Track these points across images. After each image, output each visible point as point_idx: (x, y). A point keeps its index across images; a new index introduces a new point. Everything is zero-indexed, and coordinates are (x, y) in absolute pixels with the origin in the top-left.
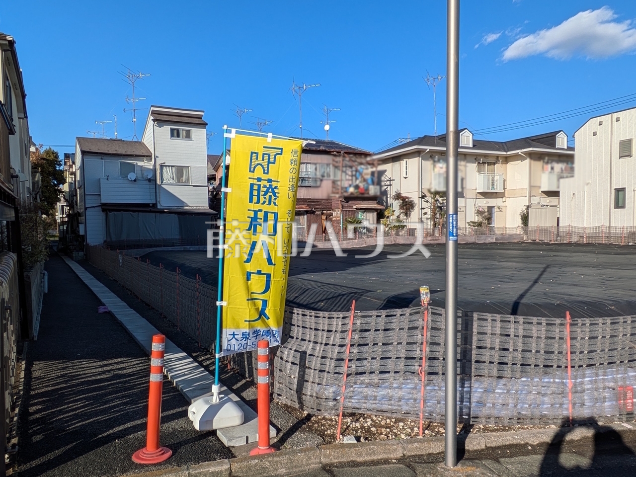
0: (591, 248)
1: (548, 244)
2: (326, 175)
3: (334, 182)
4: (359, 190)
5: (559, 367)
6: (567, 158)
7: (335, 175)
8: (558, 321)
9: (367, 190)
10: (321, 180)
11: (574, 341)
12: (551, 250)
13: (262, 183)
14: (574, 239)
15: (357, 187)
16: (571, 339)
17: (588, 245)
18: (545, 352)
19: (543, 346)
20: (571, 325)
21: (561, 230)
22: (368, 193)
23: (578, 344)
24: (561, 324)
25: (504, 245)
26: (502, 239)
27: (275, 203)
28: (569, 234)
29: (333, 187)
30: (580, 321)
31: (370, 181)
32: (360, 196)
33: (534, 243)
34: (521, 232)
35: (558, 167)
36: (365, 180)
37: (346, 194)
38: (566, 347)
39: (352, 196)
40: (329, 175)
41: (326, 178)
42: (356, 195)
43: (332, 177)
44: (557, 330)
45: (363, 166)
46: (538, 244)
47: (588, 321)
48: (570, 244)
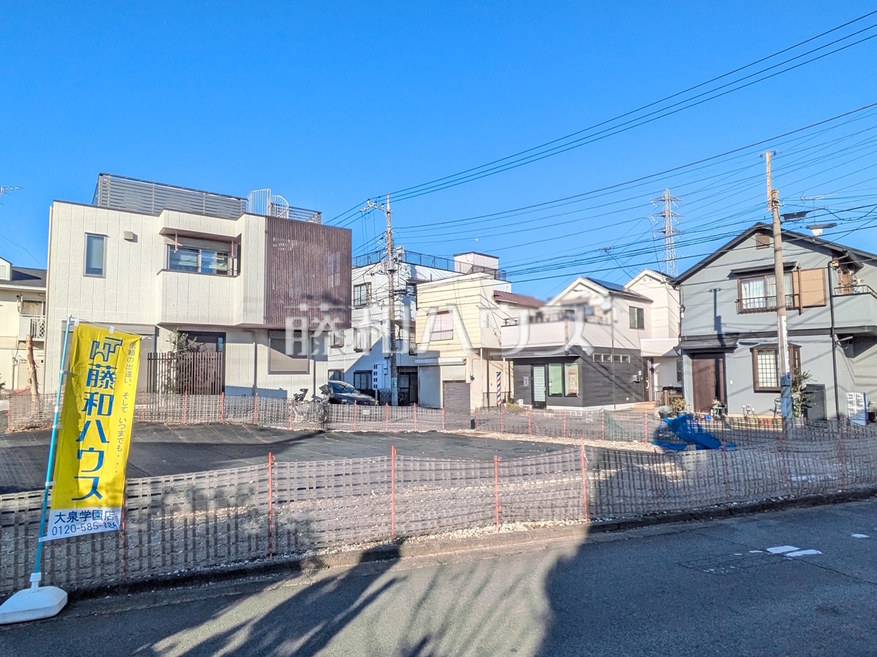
13: (101, 369)
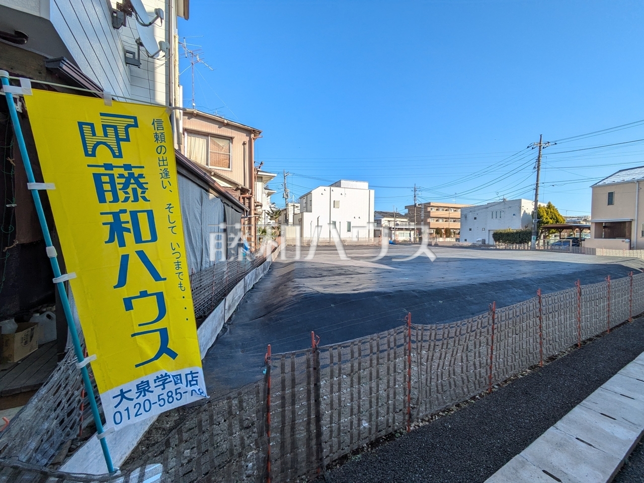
27: (145, 199)
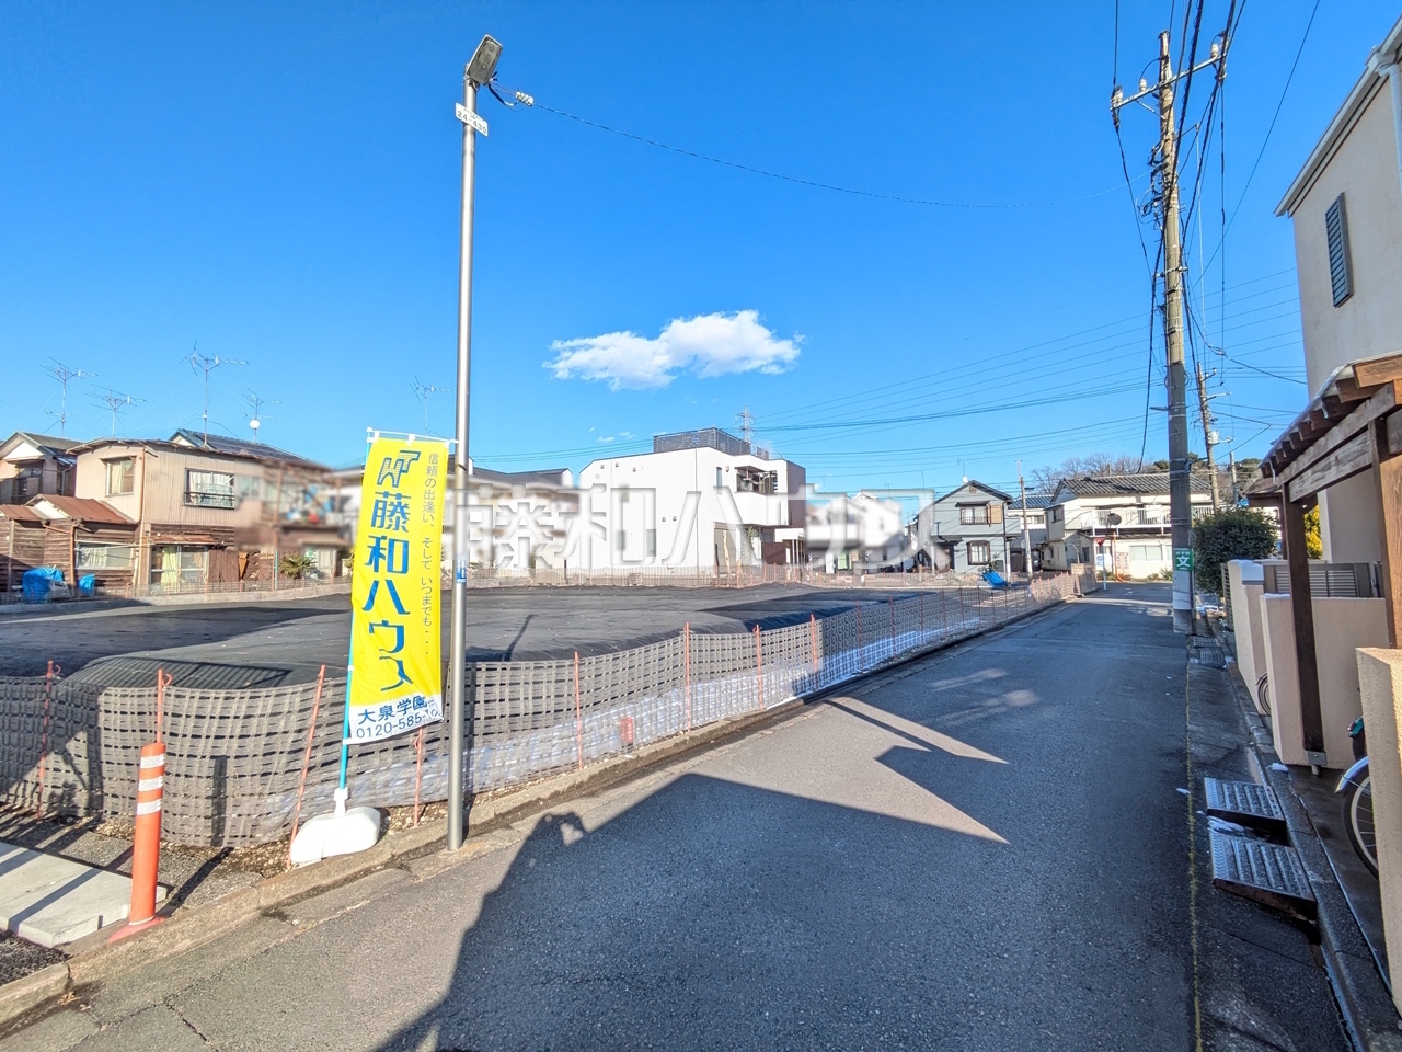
0: (596, 591)
1: (556, 588)
2: (250, 492)
3: (265, 504)
4: (310, 518)
5: (569, 710)
6: (572, 497)
7: (267, 494)
8: (567, 662)
9: (323, 518)
10: (241, 500)
11: (582, 681)
12: (559, 594)
14: (581, 582)
15: (305, 513)
16: (580, 679)
17: (594, 587)
18: (556, 696)
19: (553, 690)
20: (580, 665)
21: (568, 573)
22: (324, 523)
23: (585, 684)
24: (571, 666)
25: (508, 589)
26: (507, 583)
28: (577, 576)
29: (264, 511)
30: (587, 660)
31: (327, 506)
32: (311, 526)
33: (541, 586)
34: (526, 574)
35: (565, 506)
36: (319, 505)
37: (285, 522)
38: (575, 689)
39: (297, 525)
40: (255, 493)
41: (250, 497)
42: (304, 524)
43: (262, 497)
44: (567, 672)
45: (316, 486)
46: (545, 588)
47: (593, 659)
48: (577, 587)
